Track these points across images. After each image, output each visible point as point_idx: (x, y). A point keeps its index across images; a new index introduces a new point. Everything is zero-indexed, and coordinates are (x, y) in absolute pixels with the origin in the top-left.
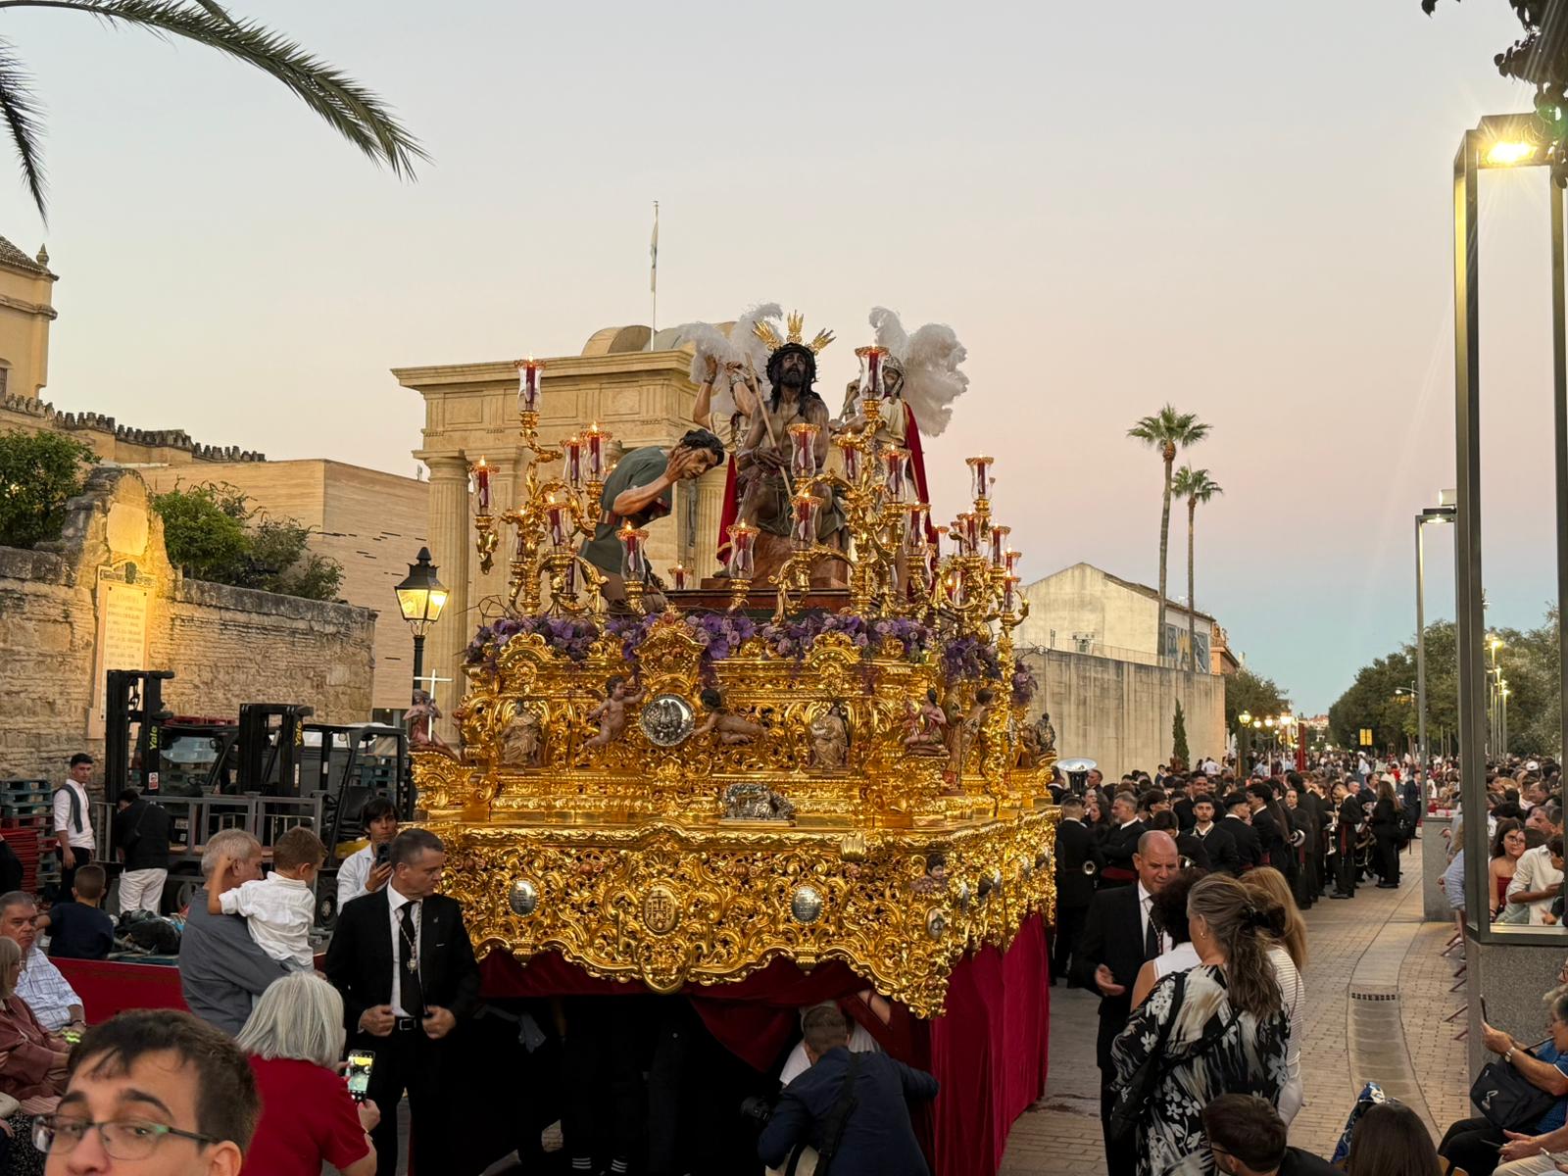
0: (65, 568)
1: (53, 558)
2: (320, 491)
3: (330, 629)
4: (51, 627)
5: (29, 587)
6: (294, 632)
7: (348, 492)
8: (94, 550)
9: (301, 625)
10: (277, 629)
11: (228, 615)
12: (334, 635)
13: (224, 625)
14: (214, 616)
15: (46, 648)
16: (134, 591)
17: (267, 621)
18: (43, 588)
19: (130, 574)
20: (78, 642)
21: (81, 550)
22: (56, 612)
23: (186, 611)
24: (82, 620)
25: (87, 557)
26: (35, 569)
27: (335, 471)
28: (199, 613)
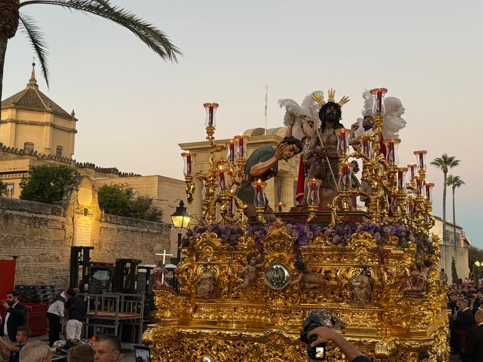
0: (63, 210)
1: (59, 207)
2: (157, 186)
3: (155, 231)
4: (58, 231)
5: (50, 217)
6: (143, 232)
7: (166, 186)
8: (73, 204)
9: (145, 230)
10: (137, 231)
11: (120, 227)
12: (156, 233)
13: (119, 230)
14: (115, 227)
15: (56, 238)
16: (87, 218)
17: (133, 228)
18: (55, 217)
19: (86, 212)
20: (67, 236)
21: (69, 204)
22: (59, 226)
23: (105, 225)
24: (69, 228)
25: (71, 206)
26: (52, 210)
27: (162, 179)
28: (110, 226)
